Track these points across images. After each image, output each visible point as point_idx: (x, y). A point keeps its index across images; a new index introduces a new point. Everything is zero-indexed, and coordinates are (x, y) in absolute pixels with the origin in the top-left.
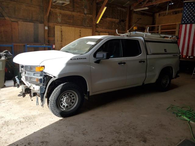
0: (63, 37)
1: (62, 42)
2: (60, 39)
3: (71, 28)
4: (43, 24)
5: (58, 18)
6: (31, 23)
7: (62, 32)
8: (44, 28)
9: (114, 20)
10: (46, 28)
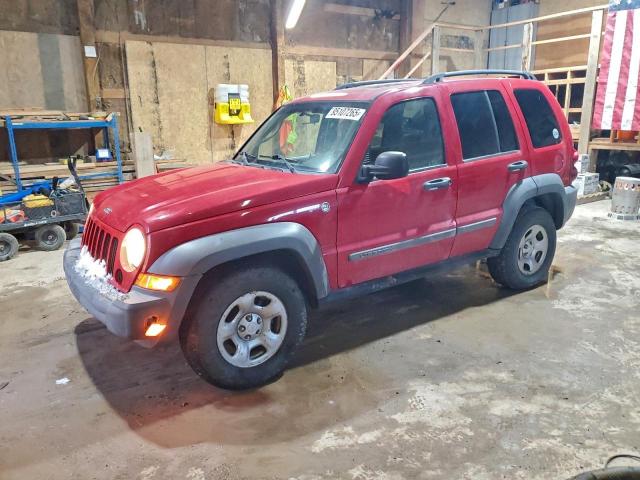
0: (161, 85)
1: (158, 103)
2: (149, 95)
3: (187, 47)
4: (77, 38)
5: (136, 12)
6: (26, 36)
7: (154, 64)
8: (83, 53)
9: (354, 11)
10: (90, 51)
